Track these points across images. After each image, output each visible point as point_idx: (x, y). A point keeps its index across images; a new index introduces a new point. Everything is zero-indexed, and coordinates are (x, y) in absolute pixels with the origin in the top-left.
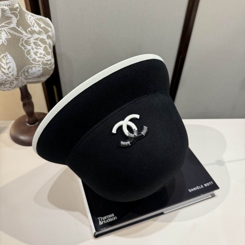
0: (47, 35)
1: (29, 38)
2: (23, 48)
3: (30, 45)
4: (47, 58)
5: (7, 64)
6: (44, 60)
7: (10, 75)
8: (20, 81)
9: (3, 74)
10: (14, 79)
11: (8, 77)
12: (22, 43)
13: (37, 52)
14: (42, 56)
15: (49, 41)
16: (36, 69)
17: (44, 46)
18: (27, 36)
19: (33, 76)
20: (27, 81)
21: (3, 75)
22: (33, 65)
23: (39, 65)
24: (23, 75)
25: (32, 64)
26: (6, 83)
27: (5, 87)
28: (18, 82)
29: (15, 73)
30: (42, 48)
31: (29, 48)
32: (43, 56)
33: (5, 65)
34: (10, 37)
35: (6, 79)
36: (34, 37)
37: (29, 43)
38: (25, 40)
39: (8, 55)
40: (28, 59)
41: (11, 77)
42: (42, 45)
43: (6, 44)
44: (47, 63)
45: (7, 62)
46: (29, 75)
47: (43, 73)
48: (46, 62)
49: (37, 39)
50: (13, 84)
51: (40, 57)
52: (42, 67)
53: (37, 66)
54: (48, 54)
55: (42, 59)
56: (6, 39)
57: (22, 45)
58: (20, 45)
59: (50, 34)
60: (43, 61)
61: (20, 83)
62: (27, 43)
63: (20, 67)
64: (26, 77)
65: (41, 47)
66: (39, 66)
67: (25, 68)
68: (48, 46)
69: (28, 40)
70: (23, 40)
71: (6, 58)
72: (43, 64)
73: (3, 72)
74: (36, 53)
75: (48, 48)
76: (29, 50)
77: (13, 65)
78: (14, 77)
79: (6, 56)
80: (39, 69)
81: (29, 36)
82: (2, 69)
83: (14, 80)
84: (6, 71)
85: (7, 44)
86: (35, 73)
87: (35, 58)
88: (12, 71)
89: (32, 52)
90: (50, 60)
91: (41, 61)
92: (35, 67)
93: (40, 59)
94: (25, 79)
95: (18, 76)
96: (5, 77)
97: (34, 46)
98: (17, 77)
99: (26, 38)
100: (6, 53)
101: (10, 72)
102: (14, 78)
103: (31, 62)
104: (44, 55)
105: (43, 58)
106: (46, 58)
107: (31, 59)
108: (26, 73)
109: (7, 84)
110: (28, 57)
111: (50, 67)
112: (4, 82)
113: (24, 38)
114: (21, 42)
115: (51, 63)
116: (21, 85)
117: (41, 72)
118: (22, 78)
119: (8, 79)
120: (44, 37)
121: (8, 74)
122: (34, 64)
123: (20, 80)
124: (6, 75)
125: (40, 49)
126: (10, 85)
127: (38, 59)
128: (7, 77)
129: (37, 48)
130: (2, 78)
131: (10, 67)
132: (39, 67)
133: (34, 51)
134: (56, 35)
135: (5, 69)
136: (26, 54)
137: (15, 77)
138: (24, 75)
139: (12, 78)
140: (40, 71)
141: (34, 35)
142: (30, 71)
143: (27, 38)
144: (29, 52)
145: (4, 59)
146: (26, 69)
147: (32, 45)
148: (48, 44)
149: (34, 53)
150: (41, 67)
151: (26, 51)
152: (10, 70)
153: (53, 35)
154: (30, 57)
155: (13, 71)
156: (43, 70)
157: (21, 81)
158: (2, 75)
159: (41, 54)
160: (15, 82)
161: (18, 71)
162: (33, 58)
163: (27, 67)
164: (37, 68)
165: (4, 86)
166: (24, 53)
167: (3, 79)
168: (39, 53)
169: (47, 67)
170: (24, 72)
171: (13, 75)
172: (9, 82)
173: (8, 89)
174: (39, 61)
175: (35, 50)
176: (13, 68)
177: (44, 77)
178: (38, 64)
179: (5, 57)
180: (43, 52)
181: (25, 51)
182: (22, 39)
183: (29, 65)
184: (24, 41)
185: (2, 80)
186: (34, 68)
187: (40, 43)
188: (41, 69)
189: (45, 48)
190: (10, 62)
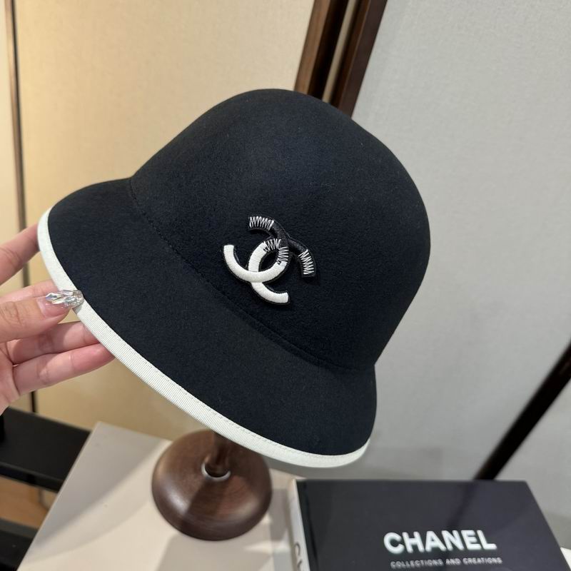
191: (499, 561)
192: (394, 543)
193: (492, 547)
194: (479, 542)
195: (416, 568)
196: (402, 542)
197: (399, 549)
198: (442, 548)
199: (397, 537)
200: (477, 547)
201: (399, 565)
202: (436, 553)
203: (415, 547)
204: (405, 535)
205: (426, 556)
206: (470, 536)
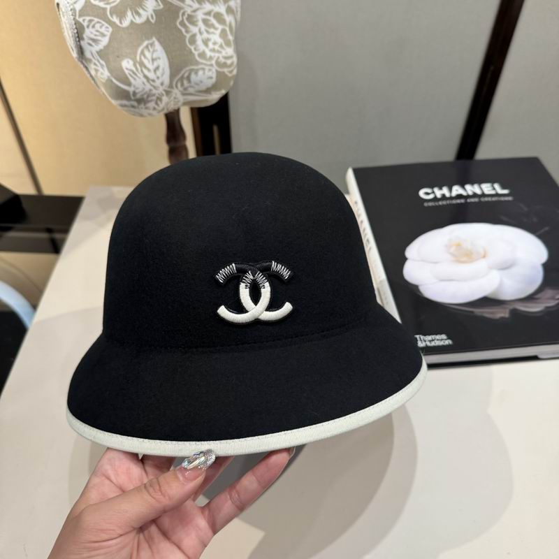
0: (226, 5)
1: (195, 11)
2: (183, 30)
3: (196, 25)
4: (226, 53)
5: (153, 60)
6: (220, 56)
7: (158, 83)
8: (172, 98)
9: (145, 80)
10: (164, 93)
11: (155, 87)
12: (183, 20)
13: (208, 40)
14: (217, 47)
15: (229, 19)
16: (204, 73)
17: (220, 27)
18: (191, 6)
19: (197, 88)
20: (185, 99)
21: (146, 83)
22: (200, 66)
23: (212, 65)
24: (179, 85)
25: (197, 63)
26: (150, 99)
27: (146, 108)
28: (170, 98)
29: (166, 79)
30: (218, 32)
31: (194, 30)
32: (220, 49)
33: (149, 61)
34: (162, 6)
35: (151, 90)
36: (204, 8)
37: (195, 19)
38: (188, 15)
39: (157, 44)
40: (191, 52)
41: (159, 87)
42: (217, 25)
43: (153, 21)
44: (225, 63)
45: (154, 56)
46: (191, 87)
47: (216, 82)
48: (222, 60)
49: (209, 13)
50: (161, 102)
51: (213, 50)
52: (217, 71)
53: (207, 68)
54: (228, 43)
55: (217, 55)
56: (154, 11)
57: (182, 23)
58: (178, 24)
59: (232, 4)
60: (218, 58)
61: (172, 103)
62: (192, 20)
63: (175, 70)
64: (185, 89)
65: (216, 29)
66: (210, 68)
67: (185, 72)
68: (228, 29)
69: (193, 14)
70: (183, 14)
71: (151, 50)
72: (218, 63)
73: (145, 77)
74: (206, 42)
75: (229, 32)
76: (194, 36)
77: (164, 63)
78: (164, 87)
79: (152, 44)
80: (210, 74)
81: (196, 5)
82: (144, 70)
83: (163, 95)
84: (151, 75)
85: (156, 21)
86: (201, 82)
87: (204, 52)
88: (162, 75)
89: (199, 39)
90: (231, 57)
91: (215, 59)
92: (203, 69)
93: (212, 54)
94: (183, 94)
95: (171, 86)
96: (148, 87)
97: (203, 27)
98: (169, 90)
99: (189, 11)
100: (151, 38)
101: (158, 78)
102: (165, 91)
103: (196, 61)
104: (221, 46)
105: (219, 52)
106: (224, 52)
107: (196, 53)
108: (185, 82)
109: (151, 101)
110: (190, 50)
111: (231, 72)
112: (145, 96)
113: (186, 9)
114: (181, 18)
115: (232, 64)
116: (172, 107)
117: (214, 80)
118: (176, 92)
119: (154, 91)
120: (221, 9)
121: (153, 81)
122: (202, 64)
123: (174, 95)
124: (151, 82)
125: (213, 33)
126: (157, 103)
127: (209, 54)
128: (152, 88)
129: (208, 32)
130: (144, 89)
131: (157, 68)
132: (210, 70)
133: (203, 36)
134: (242, 7)
135: (149, 70)
136: (189, 42)
137: (166, 89)
138: (182, 85)
139: (161, 90)
140: (211, 78)
141: (204, 6)
142: (193, 77)
143: (192, 9)
144: (193, 40)
145: (149, 50)
146: (186, 75)
147: (200, 24)
148: (228, 23)
149: (203, 41)
150: (214, 70)
151: (188, 36)
152: (159, 73)
153: (236, 8)
154: (195, 49)
155: (164, 76)
156: (217, 77)
157: (175, 98)
158: (144, 83)
159: (215, 43)
160: (165, 99)
161: (172, 76)
162: (201, 50)
163: (187, 68)
164: (206, 71)
165: (145, 104)
166: (185, 40)
167: (145, 91)
168: (213, 41)
169: (226, 70)
170: (182, 78)
171: (162, 84)
172: (154, 98)
173: (151, 111)
174: (211, 58)
175: (205, 35)
176: (163, 69)
177: (218, 93)
178: (209, 63)
179: (150, 47)
180: (220, 41)
181: (185, 37)
182: (182, 11)
183: (192, 65)
184: (186, 16)
185: (143, 93)
186: (200, 73)
187: (214, 21)
188: (214, 76)
189: (223, 31)
190: (159, 58)
191: (510, 198)
192: (427, 194)
193: (506, 192)
194: (494, 189)
195: (443, 205)
196: (433, 192)
197: (431, 196)
198: (464, 193)
199: (429, 190)
200: (493, 192)
201: (431, 204)
202: (460, 196)
203: (444, 196)
204: (436, 190)
205: (451, 198)
206: (487, 187)
